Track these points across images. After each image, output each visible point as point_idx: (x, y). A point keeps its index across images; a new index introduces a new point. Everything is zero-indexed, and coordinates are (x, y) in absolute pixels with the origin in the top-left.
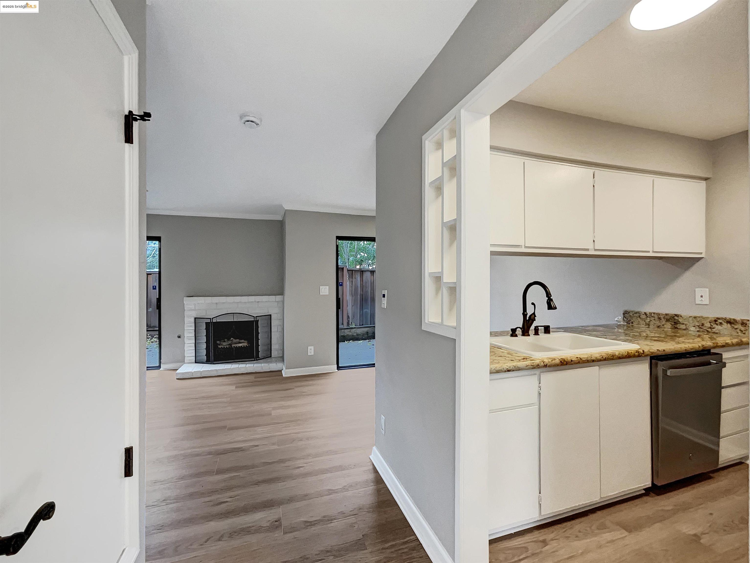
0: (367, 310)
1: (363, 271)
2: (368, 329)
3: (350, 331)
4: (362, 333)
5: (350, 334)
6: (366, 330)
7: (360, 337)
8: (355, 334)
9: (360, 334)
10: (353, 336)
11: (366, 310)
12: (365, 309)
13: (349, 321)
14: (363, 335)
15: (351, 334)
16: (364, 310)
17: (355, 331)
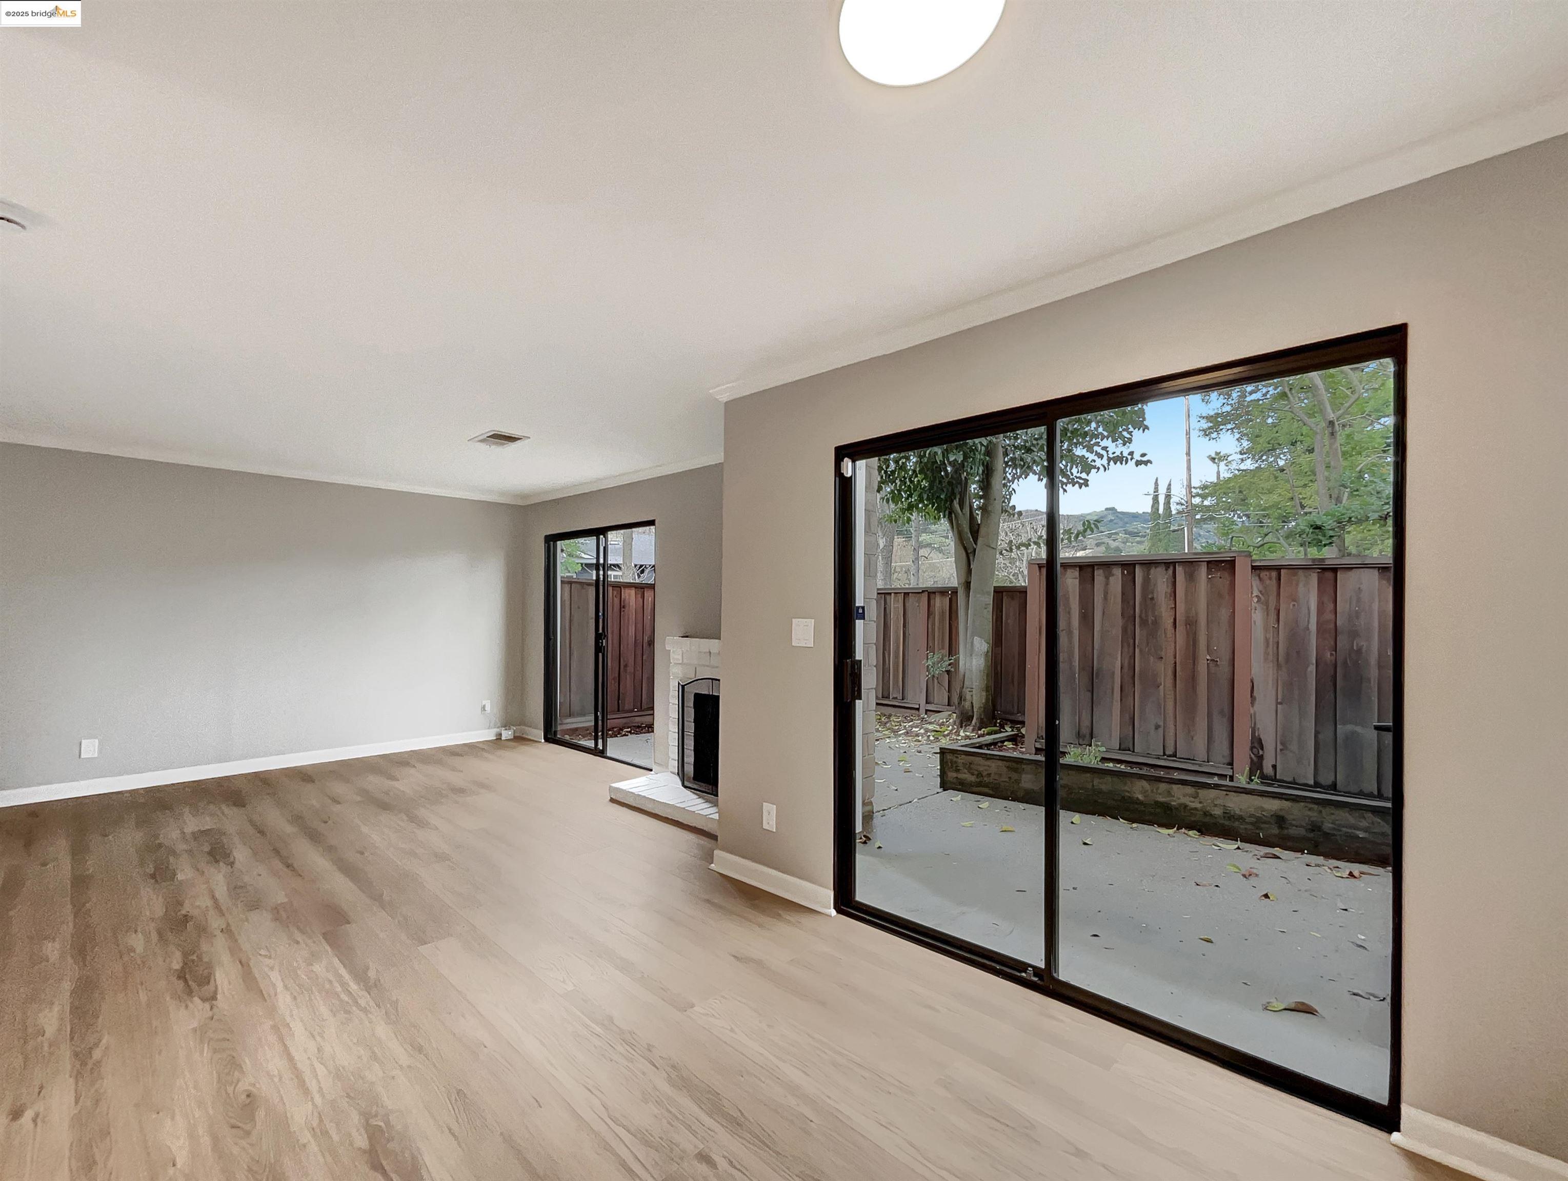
0: (1359, 729)
1: (1334, 570)
2: (1286, 804)
3: (1196, 796)
4: (1251, 816)
5: (1193, 805)
6: (1273, 805)
7: (1241, 827)
8: (1217, 812)
9: (1241, 818)
10: (1206, 814)
11: (1350, 727)
12: (1344, 724)
13: (1261, 758)
14: (1258, 822)
15: (1199, 806)
16: (1338, 726)
17: (1217, 798)
